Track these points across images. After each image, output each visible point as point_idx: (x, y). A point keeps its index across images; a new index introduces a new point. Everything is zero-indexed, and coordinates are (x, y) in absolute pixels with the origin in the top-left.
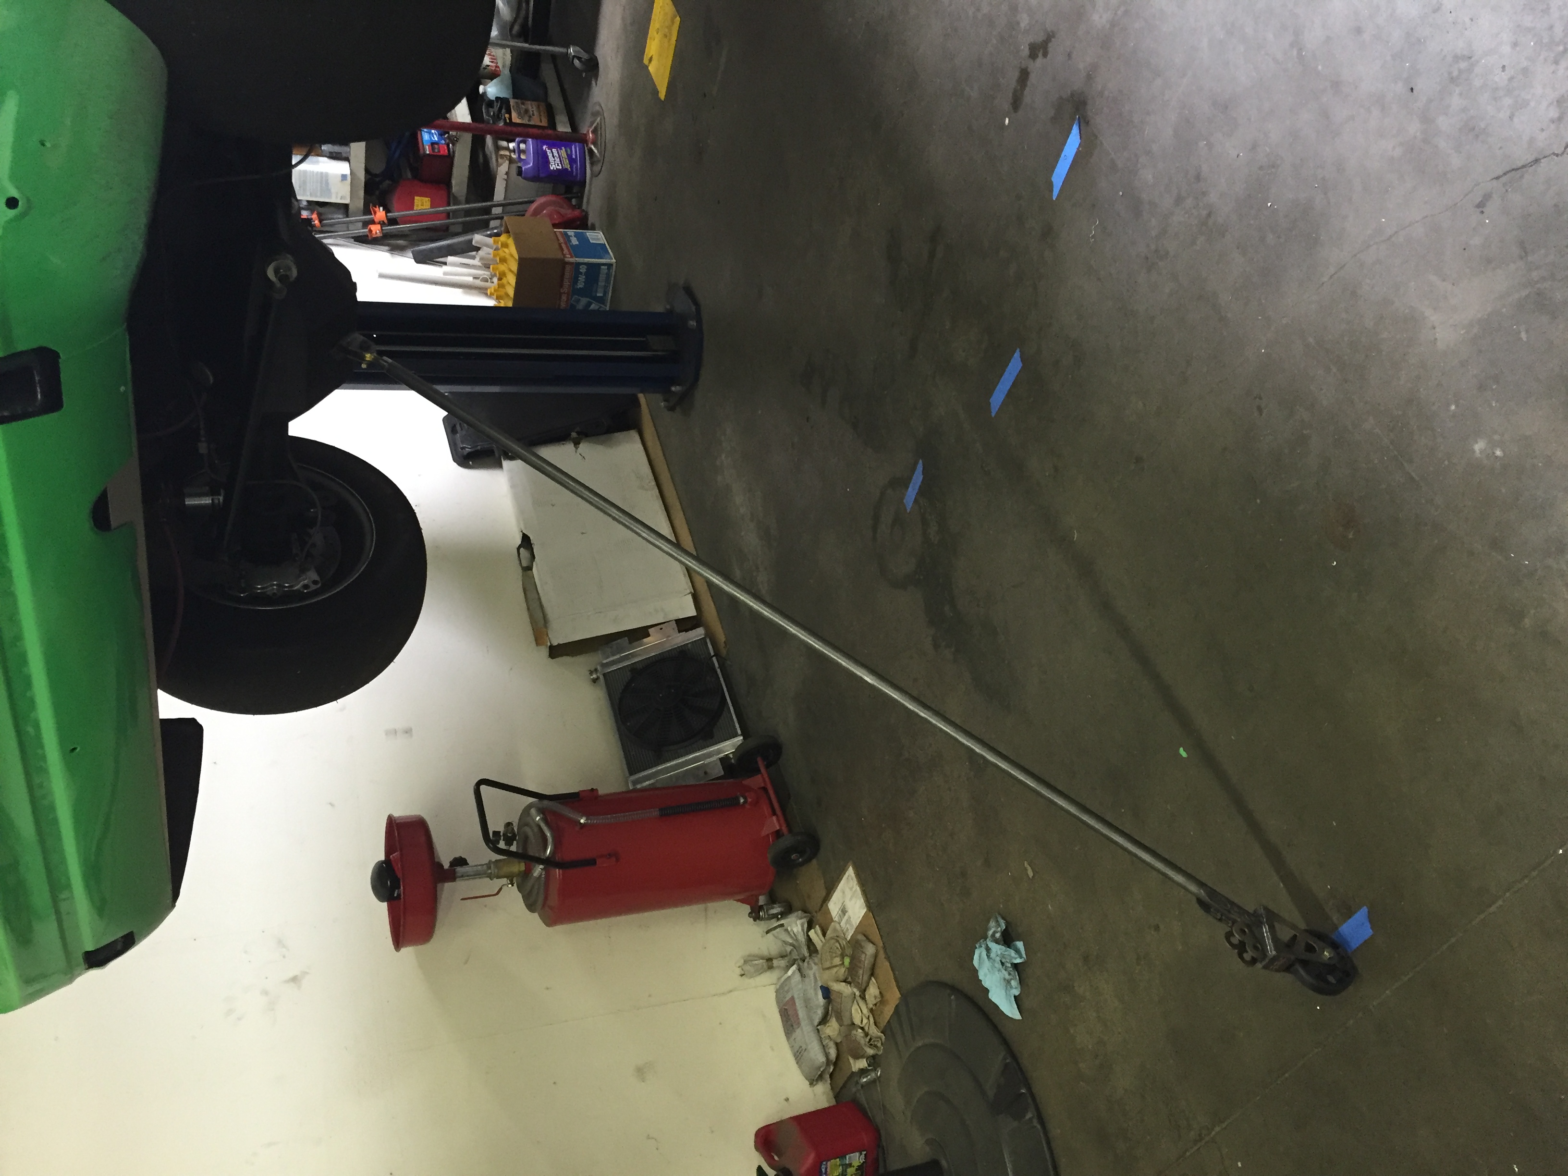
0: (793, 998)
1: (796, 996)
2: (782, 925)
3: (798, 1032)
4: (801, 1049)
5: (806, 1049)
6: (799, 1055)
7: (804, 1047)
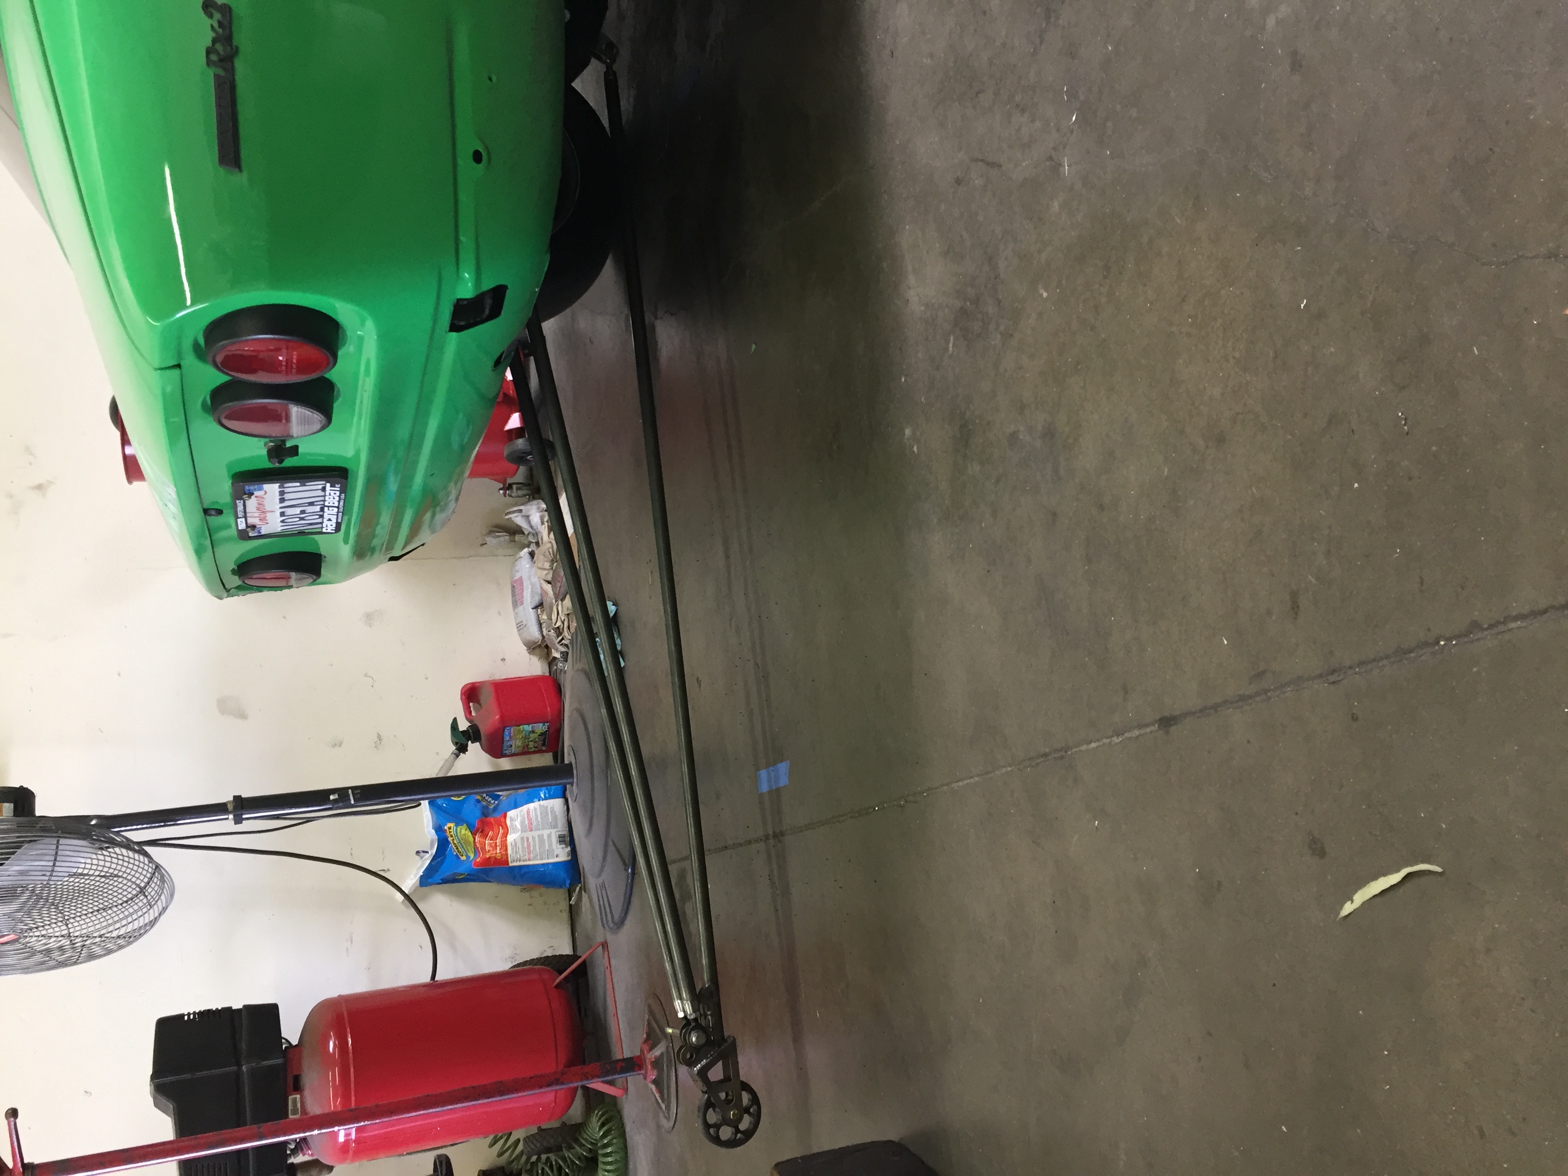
0: (521, 578)
1: (524, 578)
2: (520, 511)
3: (521, 608)
4: (521, 623)
5: (526, 625)
6: (520, 627)
7: (524, 623)
